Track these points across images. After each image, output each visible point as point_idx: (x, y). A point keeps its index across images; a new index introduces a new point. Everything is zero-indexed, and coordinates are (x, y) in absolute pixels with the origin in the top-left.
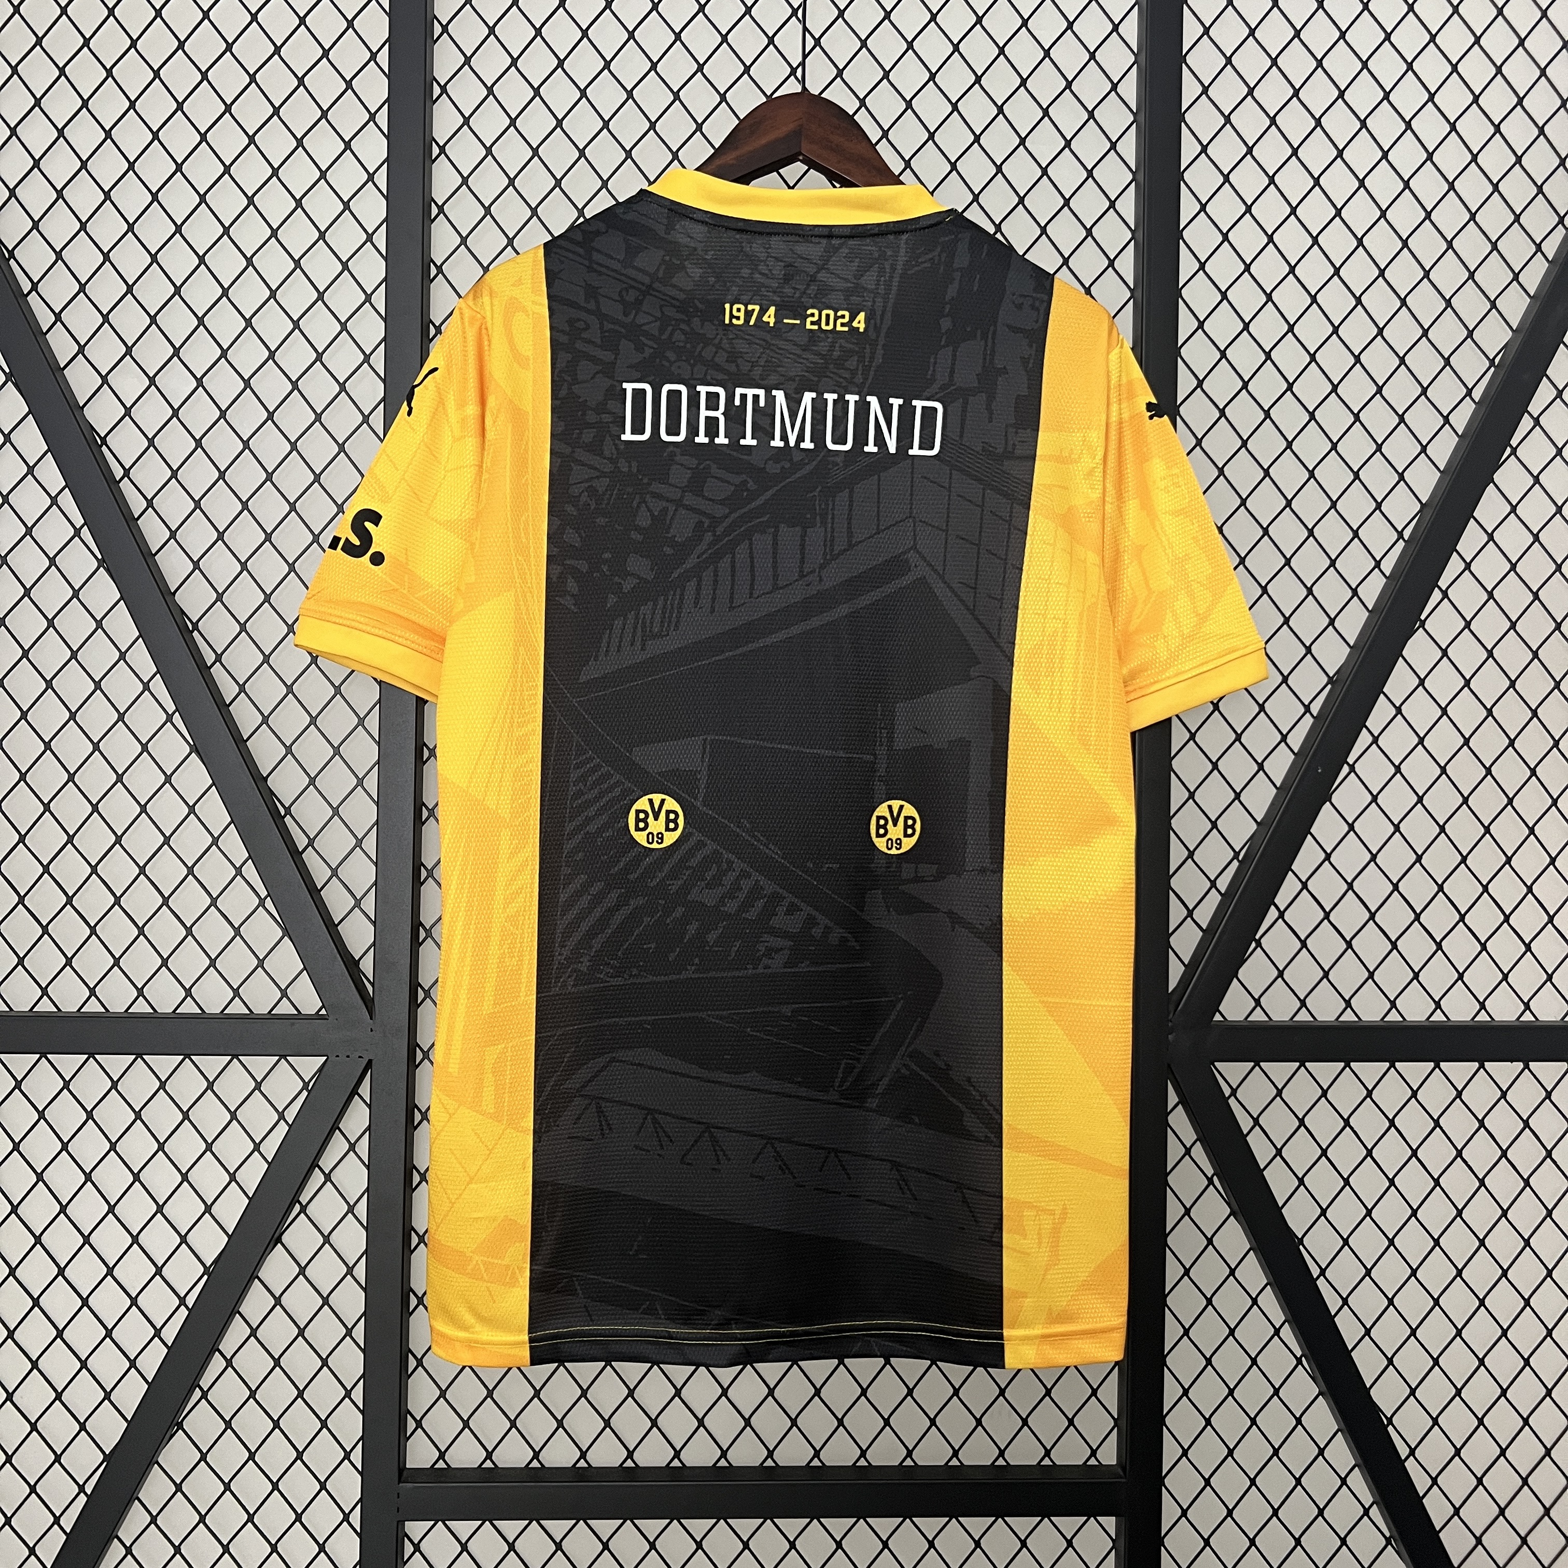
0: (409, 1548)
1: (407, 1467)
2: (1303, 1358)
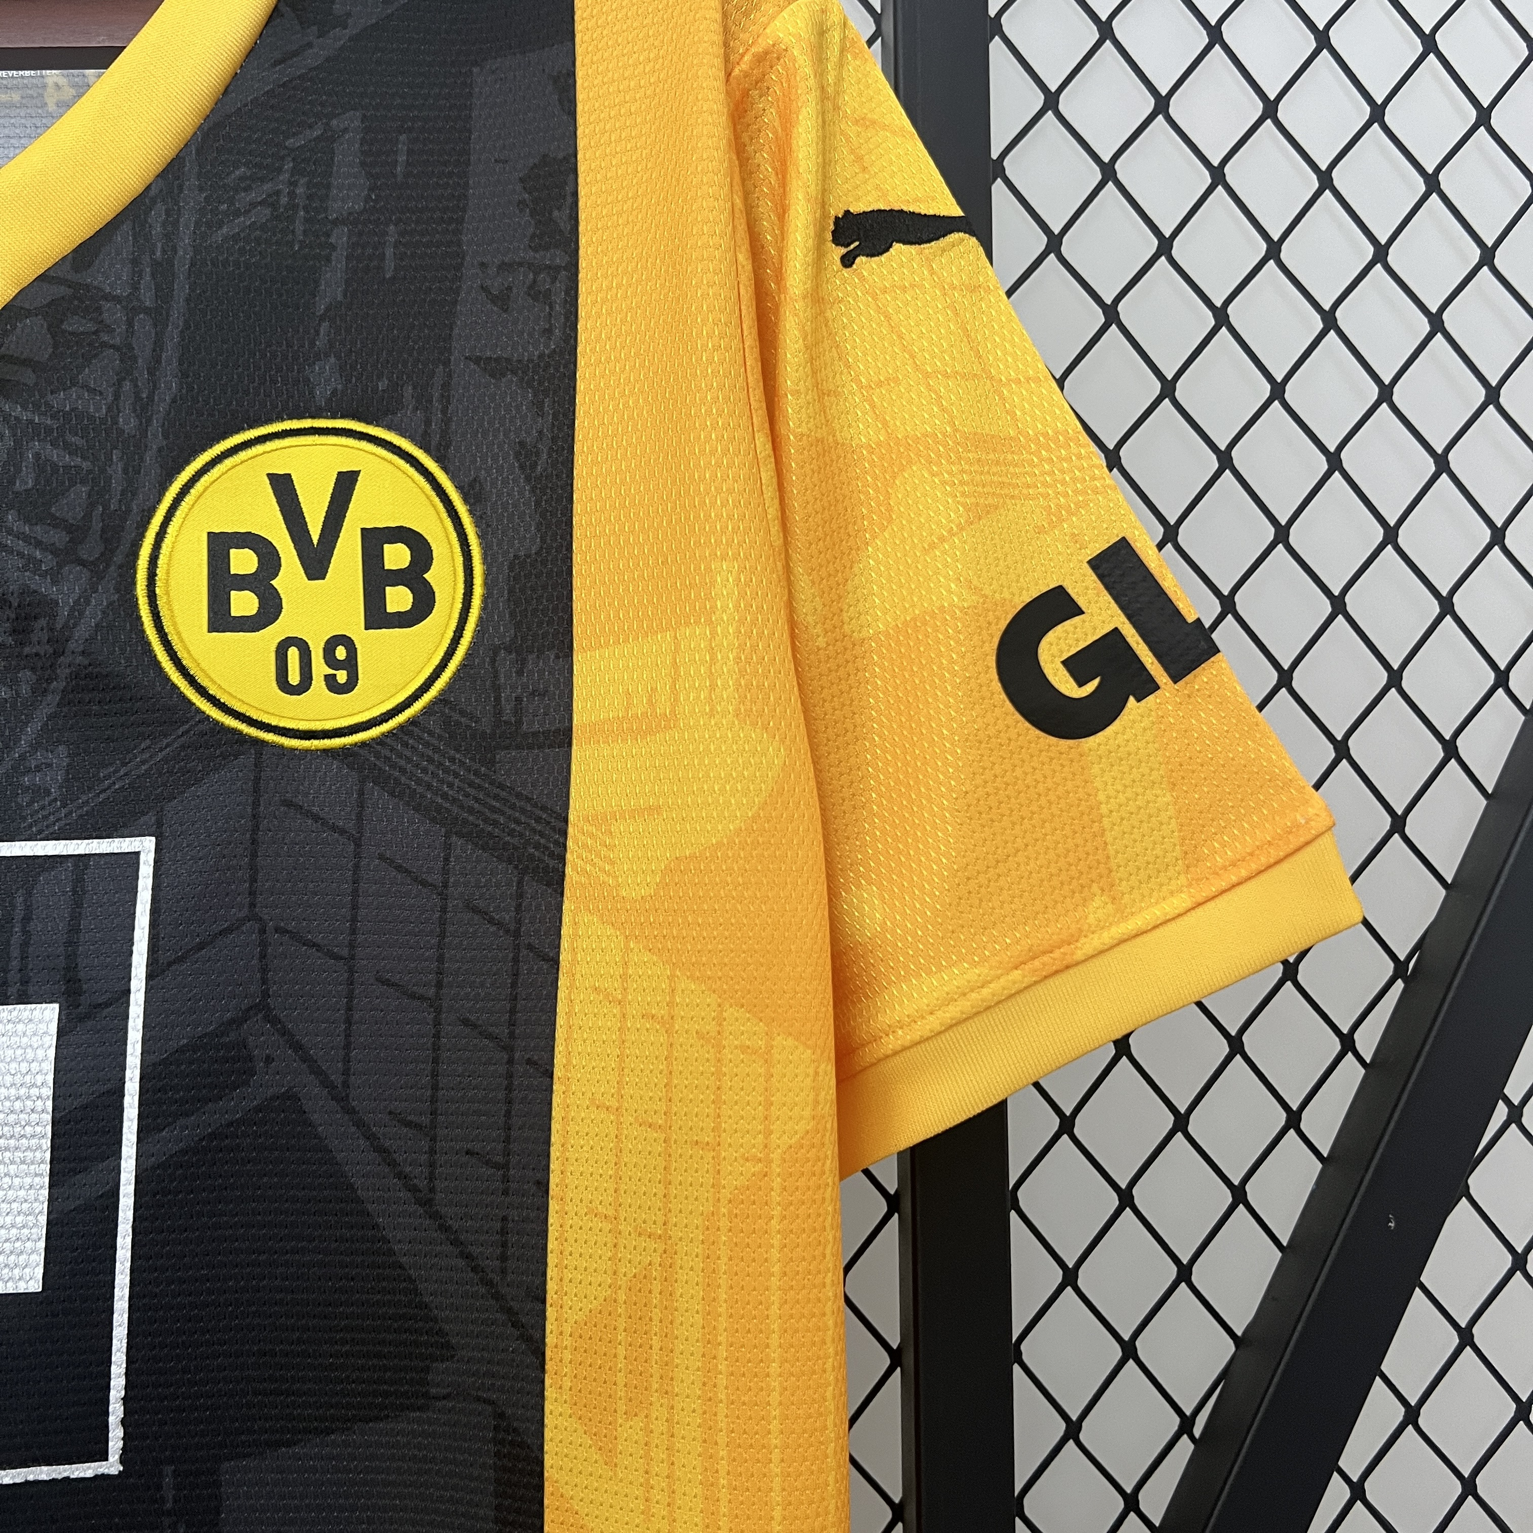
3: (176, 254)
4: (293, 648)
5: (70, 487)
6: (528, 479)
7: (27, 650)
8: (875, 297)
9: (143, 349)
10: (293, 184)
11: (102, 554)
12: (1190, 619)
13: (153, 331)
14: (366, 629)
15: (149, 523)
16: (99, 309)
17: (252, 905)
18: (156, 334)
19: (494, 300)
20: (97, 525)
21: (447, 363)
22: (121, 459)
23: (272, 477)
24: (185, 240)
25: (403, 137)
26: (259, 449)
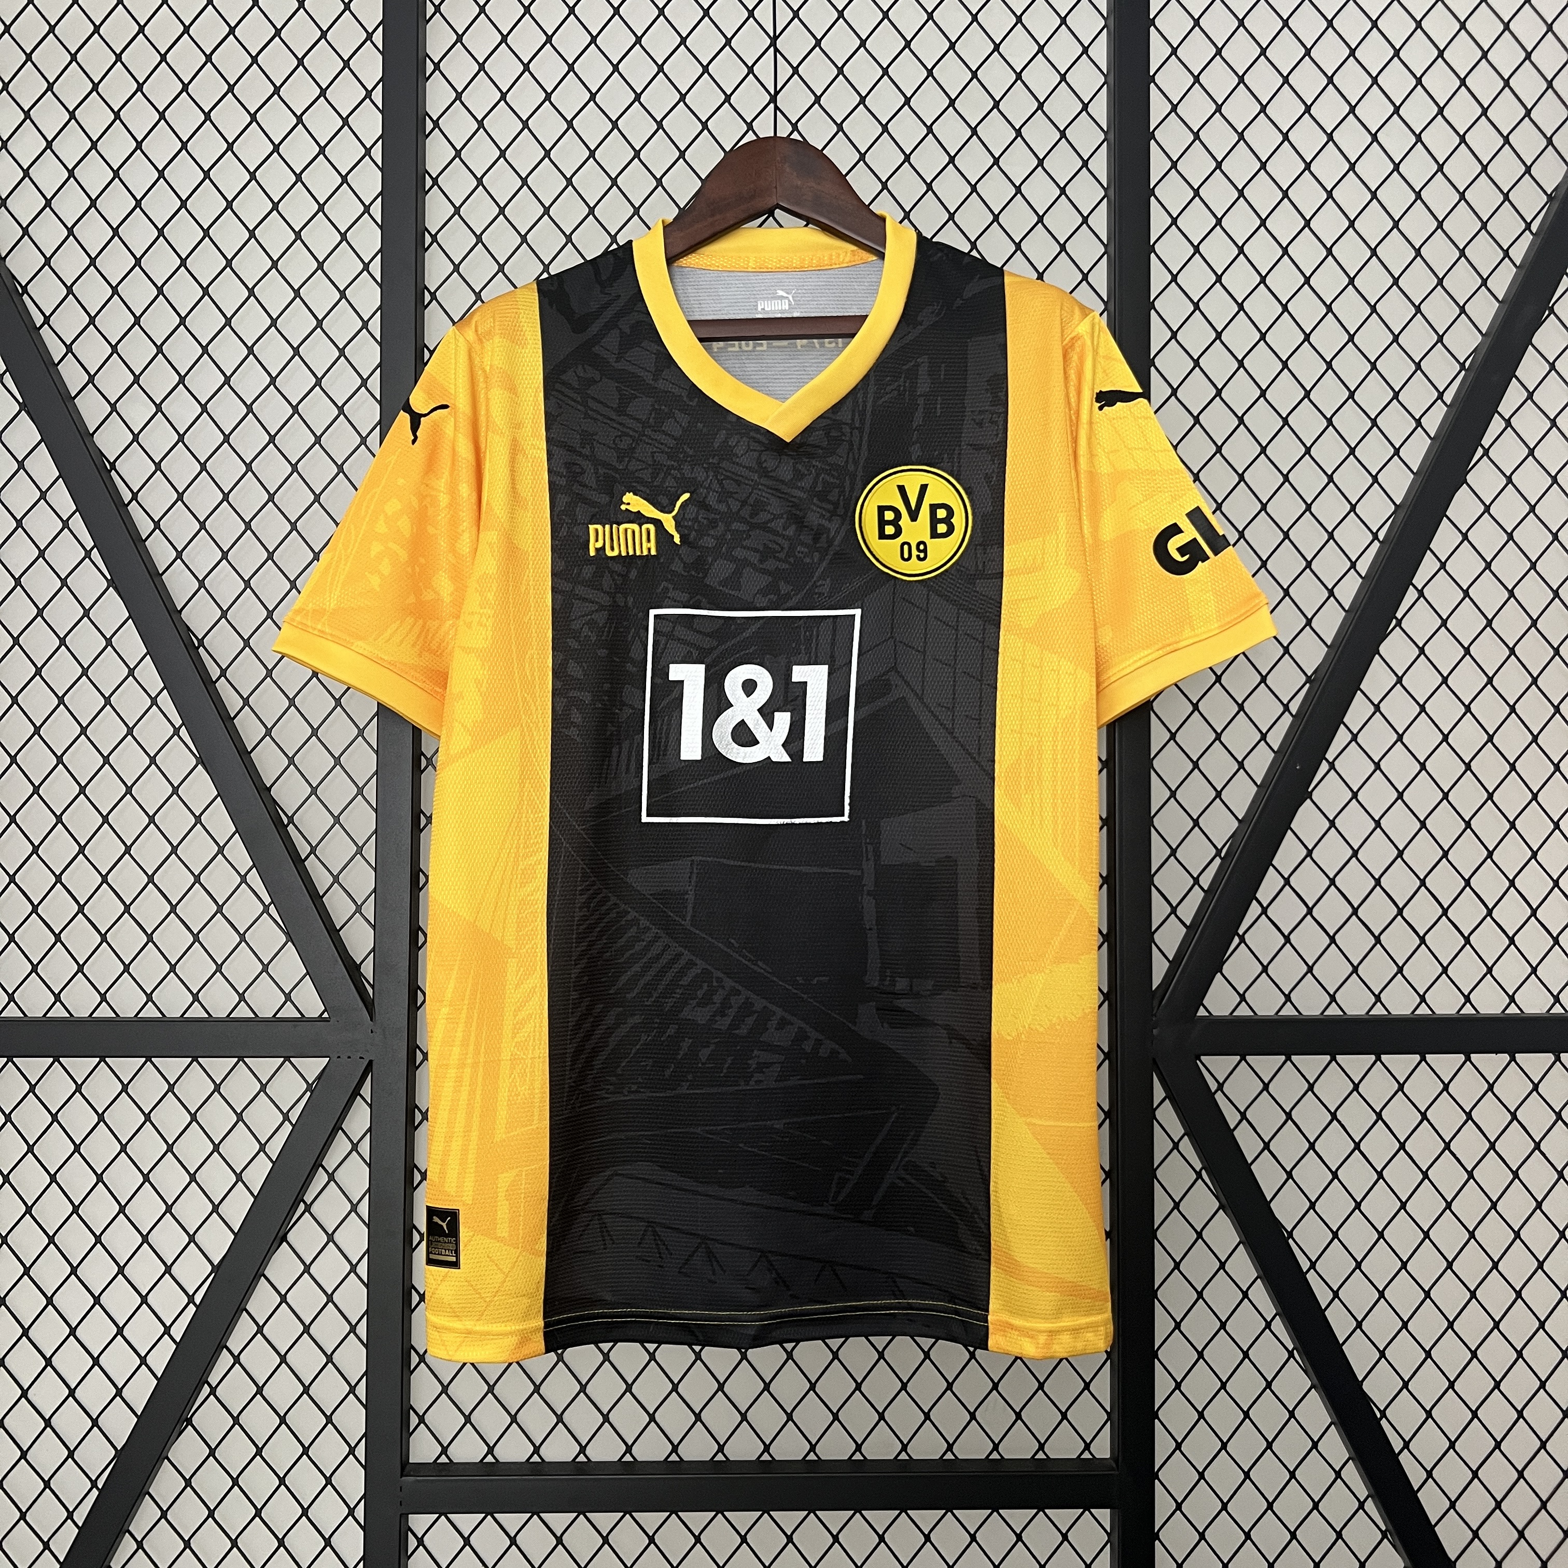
0: (412, 1543)
1: (410, 1461)
2: (1295, 1351)
3: (866, 408)
4: (906, 545)
5: (833, 489)
6: (988, 486)
7: (818, 545)
8: (1111, 421)
9: (856, 440)
10: (905, 382)
11: (844, 513)
12: (1221, 534)
14: (931, 539)
15: (858, 504)
16: (841, 426)
17: (892, 633)
18: (860, 436)
19: (977, 424)
20: (842, 503)
21: (960, 446)
22: (849, 480)
23: (898, 486)
24: (869, 404)
25: (943, 365)
26: (894, 476)
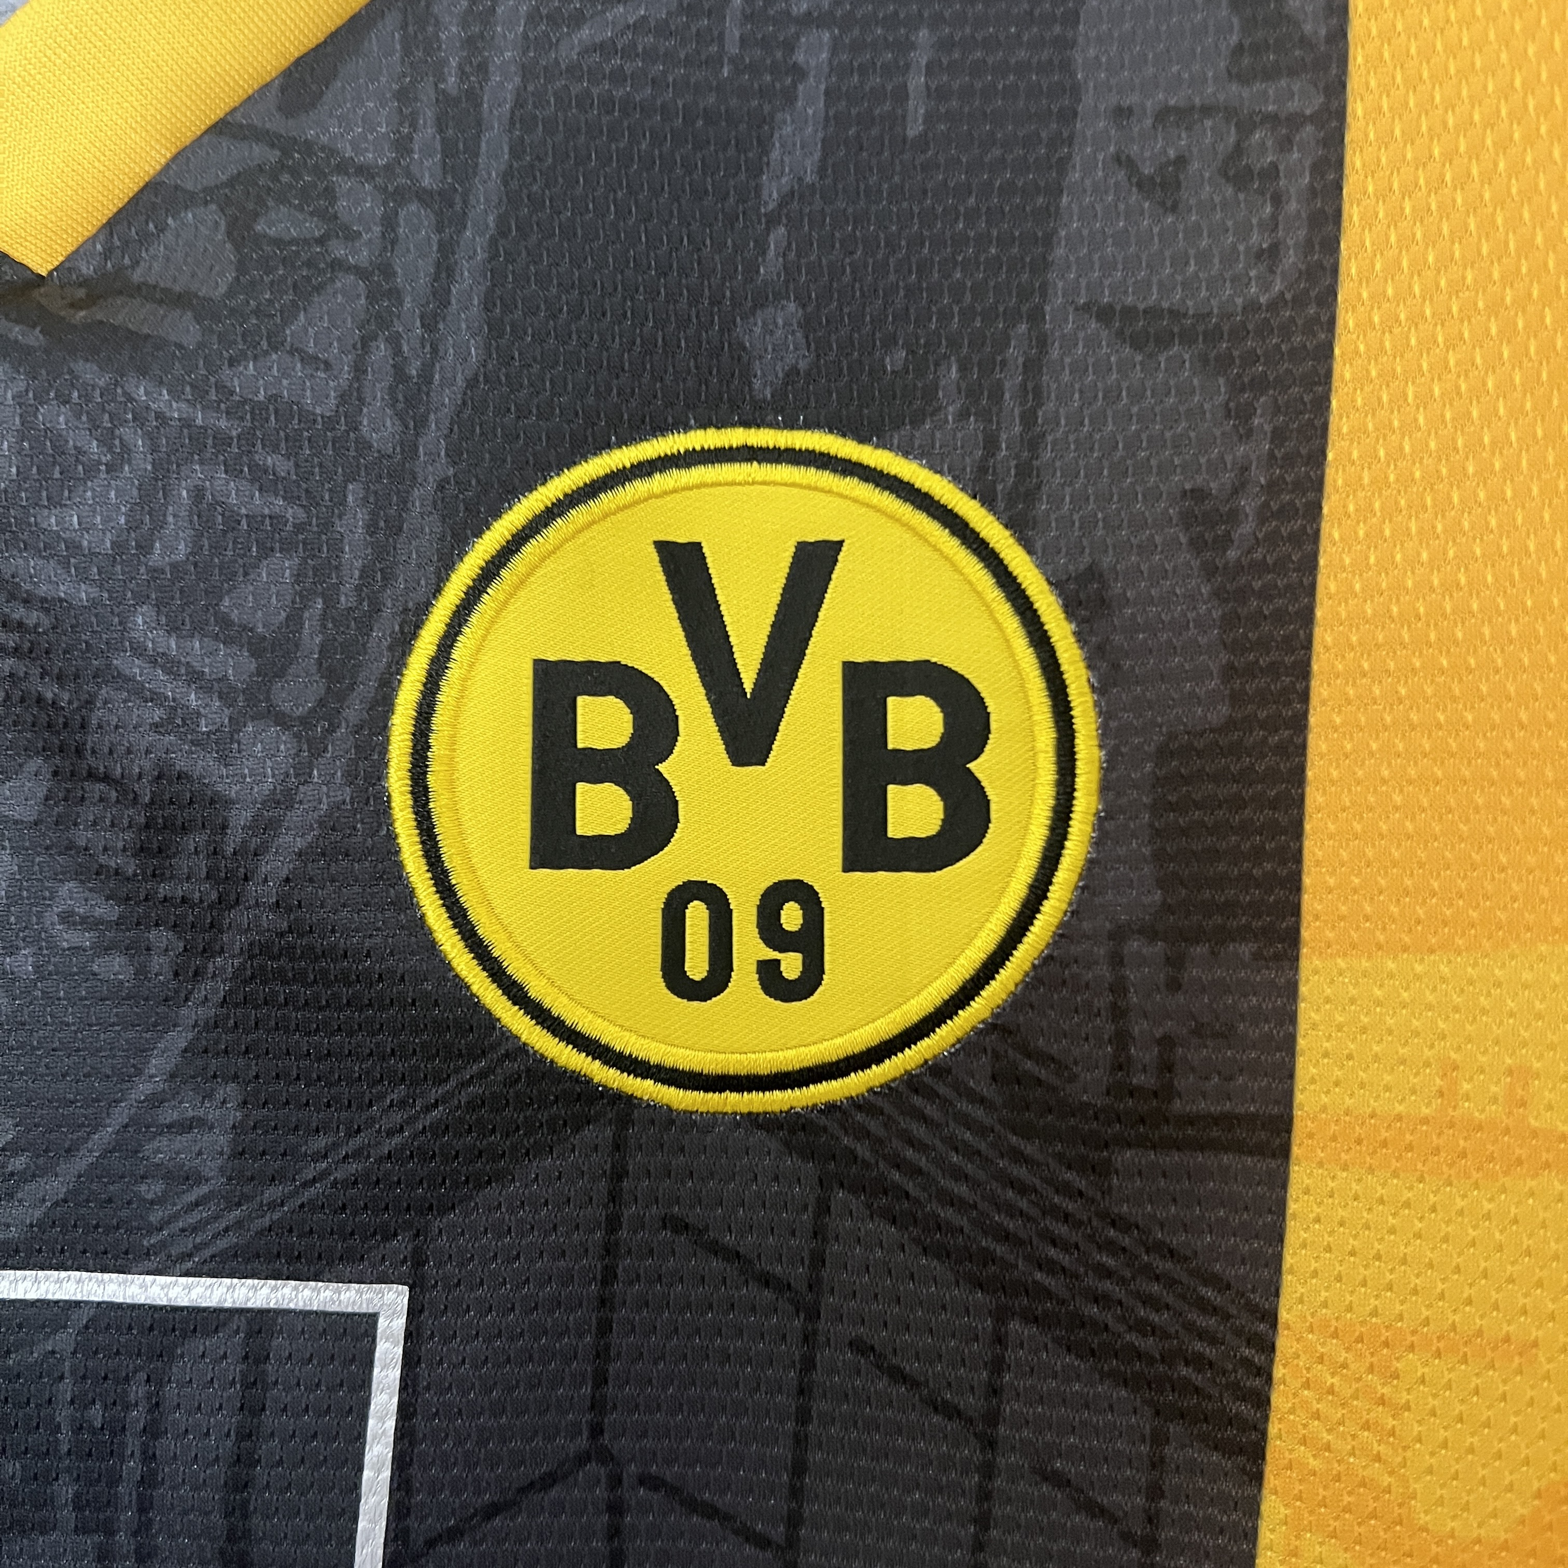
3: (487, 80)
4: (696, 903)
5: (259, 559)
11: (321, 703)
13: (435, 238)
14: (846, 869)
15: (415, 636)
16: (330, 194)
17: (596, 1431)
18: (441, 244)
19: (1144, 185)
20: (312, 639)
21: (1036, 316)
22: (365, 500)
23: (667, 550)
26: (639, 488)
